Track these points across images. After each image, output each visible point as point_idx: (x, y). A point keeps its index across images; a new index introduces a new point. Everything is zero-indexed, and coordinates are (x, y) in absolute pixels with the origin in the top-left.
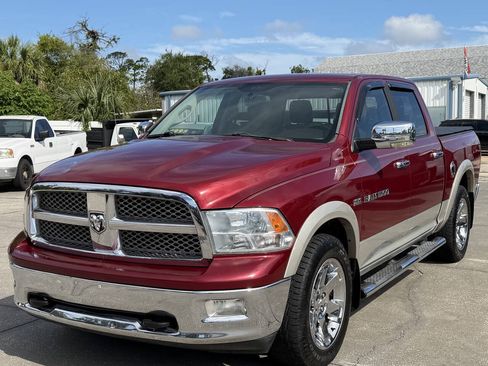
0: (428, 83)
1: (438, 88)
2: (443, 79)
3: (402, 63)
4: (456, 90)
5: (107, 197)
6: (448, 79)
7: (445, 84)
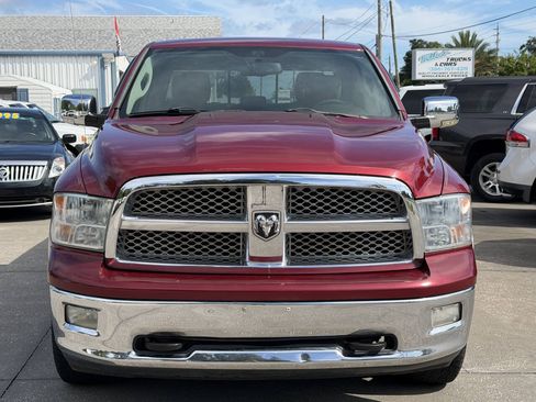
0: (66, 58)
1: (87, 66)
2: (92, 55)
3: (17, 31)
4: (109, 68)
5: (264, 189)
6: (99, 55)
7: (95, 61)
